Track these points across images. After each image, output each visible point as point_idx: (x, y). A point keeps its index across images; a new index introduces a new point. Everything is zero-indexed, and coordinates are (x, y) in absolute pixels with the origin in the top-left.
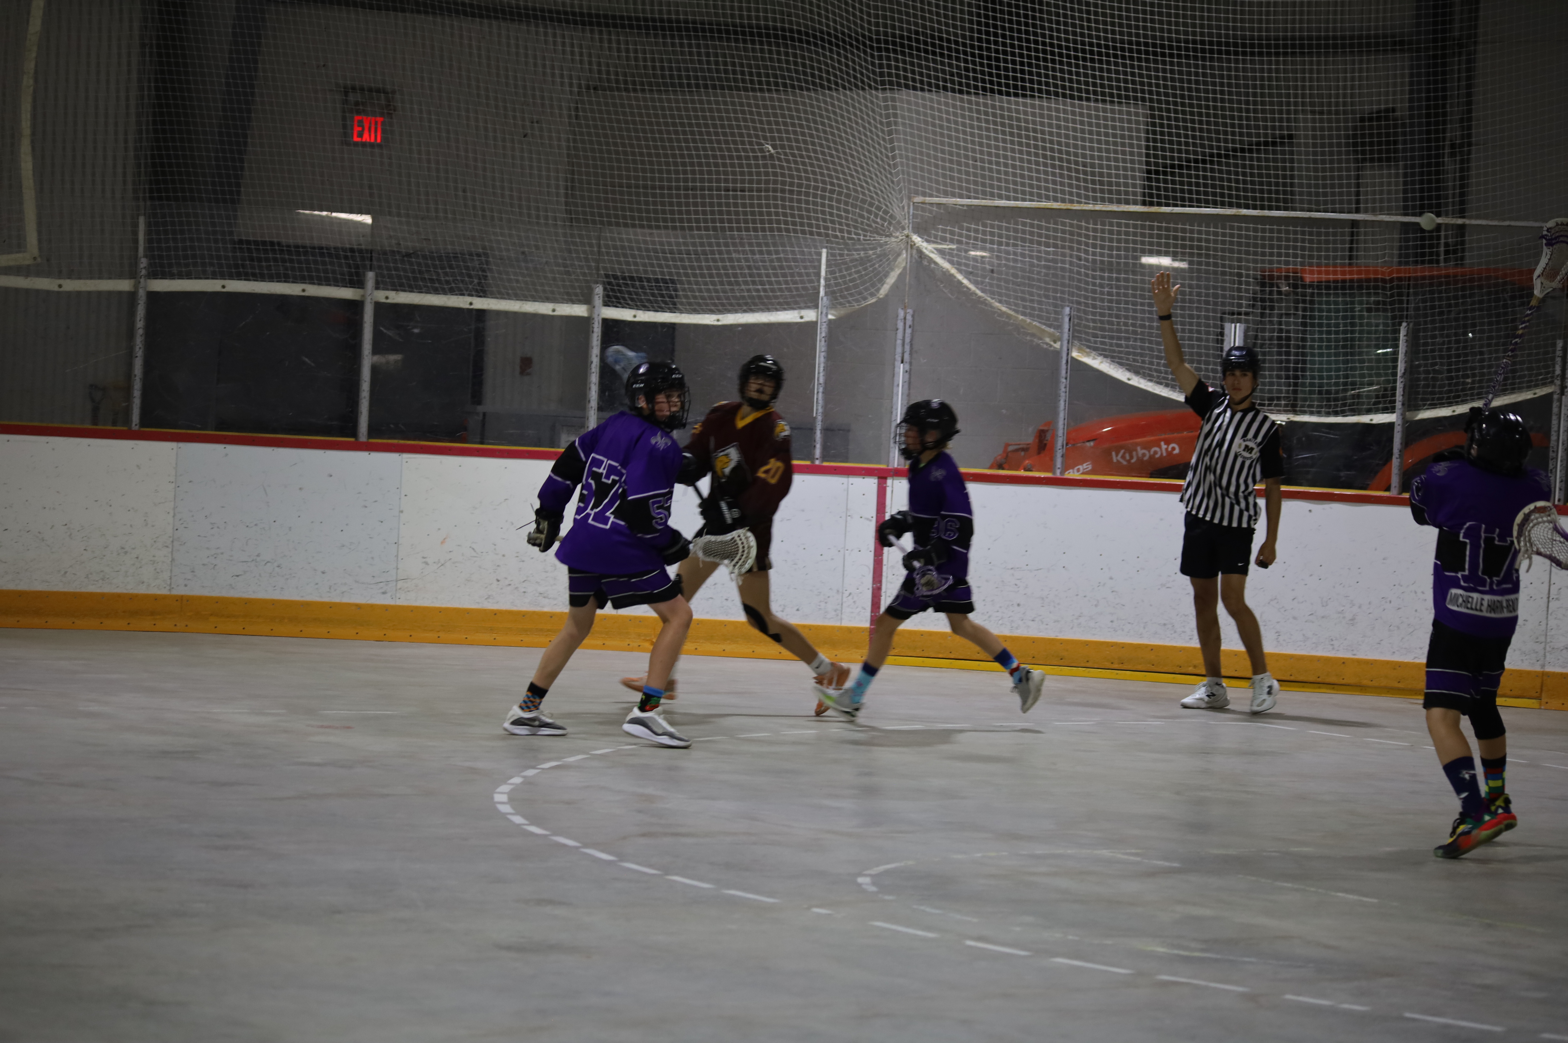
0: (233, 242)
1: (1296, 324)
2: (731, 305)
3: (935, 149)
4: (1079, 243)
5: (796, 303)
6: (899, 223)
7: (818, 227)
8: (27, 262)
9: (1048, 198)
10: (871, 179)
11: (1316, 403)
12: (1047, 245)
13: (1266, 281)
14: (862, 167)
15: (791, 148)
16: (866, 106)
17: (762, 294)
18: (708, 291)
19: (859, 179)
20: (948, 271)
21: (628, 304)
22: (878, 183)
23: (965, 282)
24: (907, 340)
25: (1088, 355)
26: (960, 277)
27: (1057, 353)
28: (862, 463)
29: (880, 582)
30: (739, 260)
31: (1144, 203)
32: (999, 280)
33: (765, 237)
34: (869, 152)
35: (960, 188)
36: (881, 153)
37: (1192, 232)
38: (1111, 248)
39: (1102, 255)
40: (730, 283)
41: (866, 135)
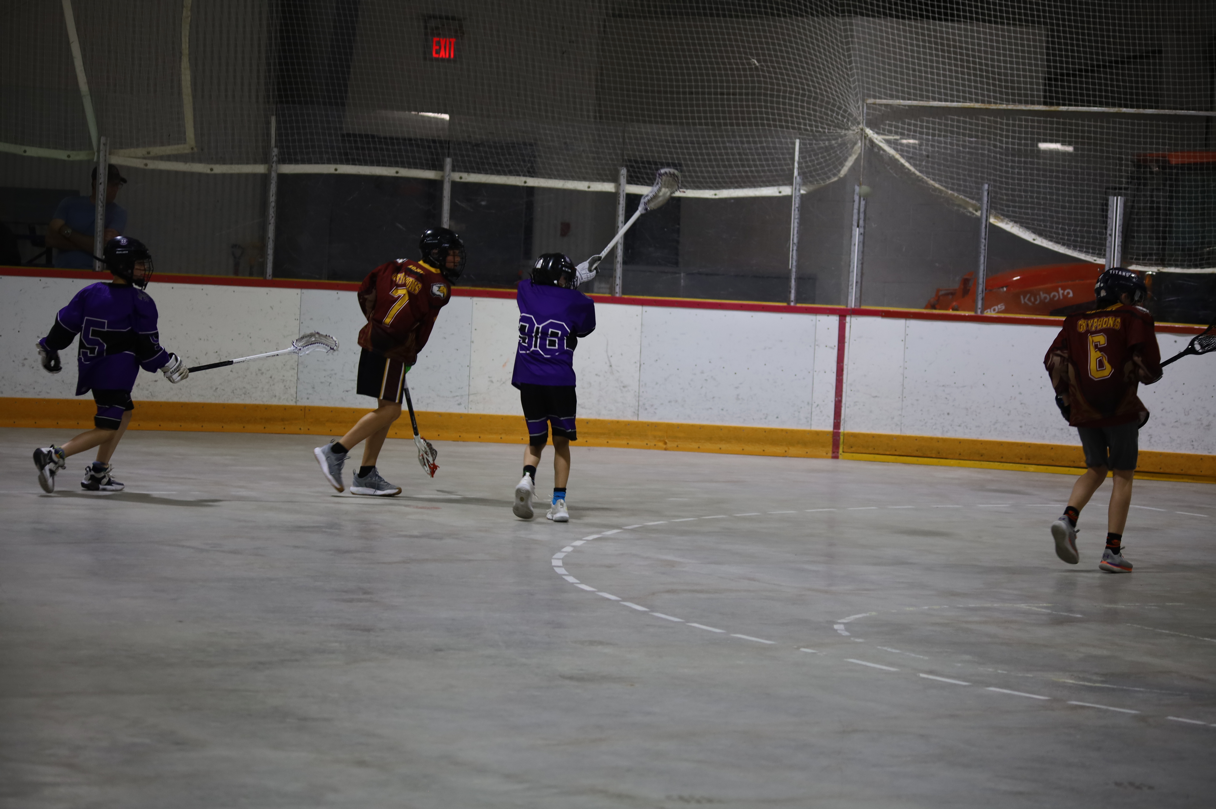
0: (343, 136)
1: (1164, 197)
2: (725, 182)
3: (884, 63)
4: (995, 134)
5: (776, 181)
6: (855, 119)
7: (793, 122)
8: (186, 151)
9: (971, 100)
10: (834, 85)
11: (1180, 258)
12: (971, 136)
13: (1140, 164)
14: (826, 76)
15: (772, 61)
16: (830, 30)
17: (750, 174)
18: (708, 172)
19: (824, 86)
20: (893, 156)
21: (646, 182)
22: (839, 89)
23: (907, 165)
24: (862, 210)
25: (1002, 221)
26: (902, 161)
27: (979, 219)
28: (827, 304)
29: (841, 396)
30: (732, 148)
31: (1045, 103)
32: (933, 163)
33: (751, 130)
34: (832, 64)
35: (903, 92)
36: (841, 65)
37: (1083, 125)
38: (1020, 139)
39: (1013, 144)
40: (725, 166)
41: (830, 52)
